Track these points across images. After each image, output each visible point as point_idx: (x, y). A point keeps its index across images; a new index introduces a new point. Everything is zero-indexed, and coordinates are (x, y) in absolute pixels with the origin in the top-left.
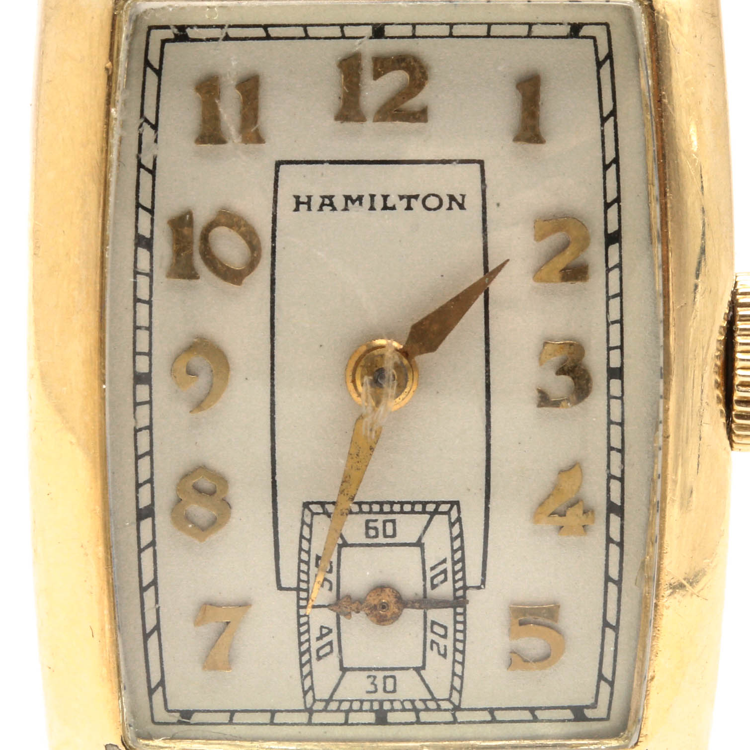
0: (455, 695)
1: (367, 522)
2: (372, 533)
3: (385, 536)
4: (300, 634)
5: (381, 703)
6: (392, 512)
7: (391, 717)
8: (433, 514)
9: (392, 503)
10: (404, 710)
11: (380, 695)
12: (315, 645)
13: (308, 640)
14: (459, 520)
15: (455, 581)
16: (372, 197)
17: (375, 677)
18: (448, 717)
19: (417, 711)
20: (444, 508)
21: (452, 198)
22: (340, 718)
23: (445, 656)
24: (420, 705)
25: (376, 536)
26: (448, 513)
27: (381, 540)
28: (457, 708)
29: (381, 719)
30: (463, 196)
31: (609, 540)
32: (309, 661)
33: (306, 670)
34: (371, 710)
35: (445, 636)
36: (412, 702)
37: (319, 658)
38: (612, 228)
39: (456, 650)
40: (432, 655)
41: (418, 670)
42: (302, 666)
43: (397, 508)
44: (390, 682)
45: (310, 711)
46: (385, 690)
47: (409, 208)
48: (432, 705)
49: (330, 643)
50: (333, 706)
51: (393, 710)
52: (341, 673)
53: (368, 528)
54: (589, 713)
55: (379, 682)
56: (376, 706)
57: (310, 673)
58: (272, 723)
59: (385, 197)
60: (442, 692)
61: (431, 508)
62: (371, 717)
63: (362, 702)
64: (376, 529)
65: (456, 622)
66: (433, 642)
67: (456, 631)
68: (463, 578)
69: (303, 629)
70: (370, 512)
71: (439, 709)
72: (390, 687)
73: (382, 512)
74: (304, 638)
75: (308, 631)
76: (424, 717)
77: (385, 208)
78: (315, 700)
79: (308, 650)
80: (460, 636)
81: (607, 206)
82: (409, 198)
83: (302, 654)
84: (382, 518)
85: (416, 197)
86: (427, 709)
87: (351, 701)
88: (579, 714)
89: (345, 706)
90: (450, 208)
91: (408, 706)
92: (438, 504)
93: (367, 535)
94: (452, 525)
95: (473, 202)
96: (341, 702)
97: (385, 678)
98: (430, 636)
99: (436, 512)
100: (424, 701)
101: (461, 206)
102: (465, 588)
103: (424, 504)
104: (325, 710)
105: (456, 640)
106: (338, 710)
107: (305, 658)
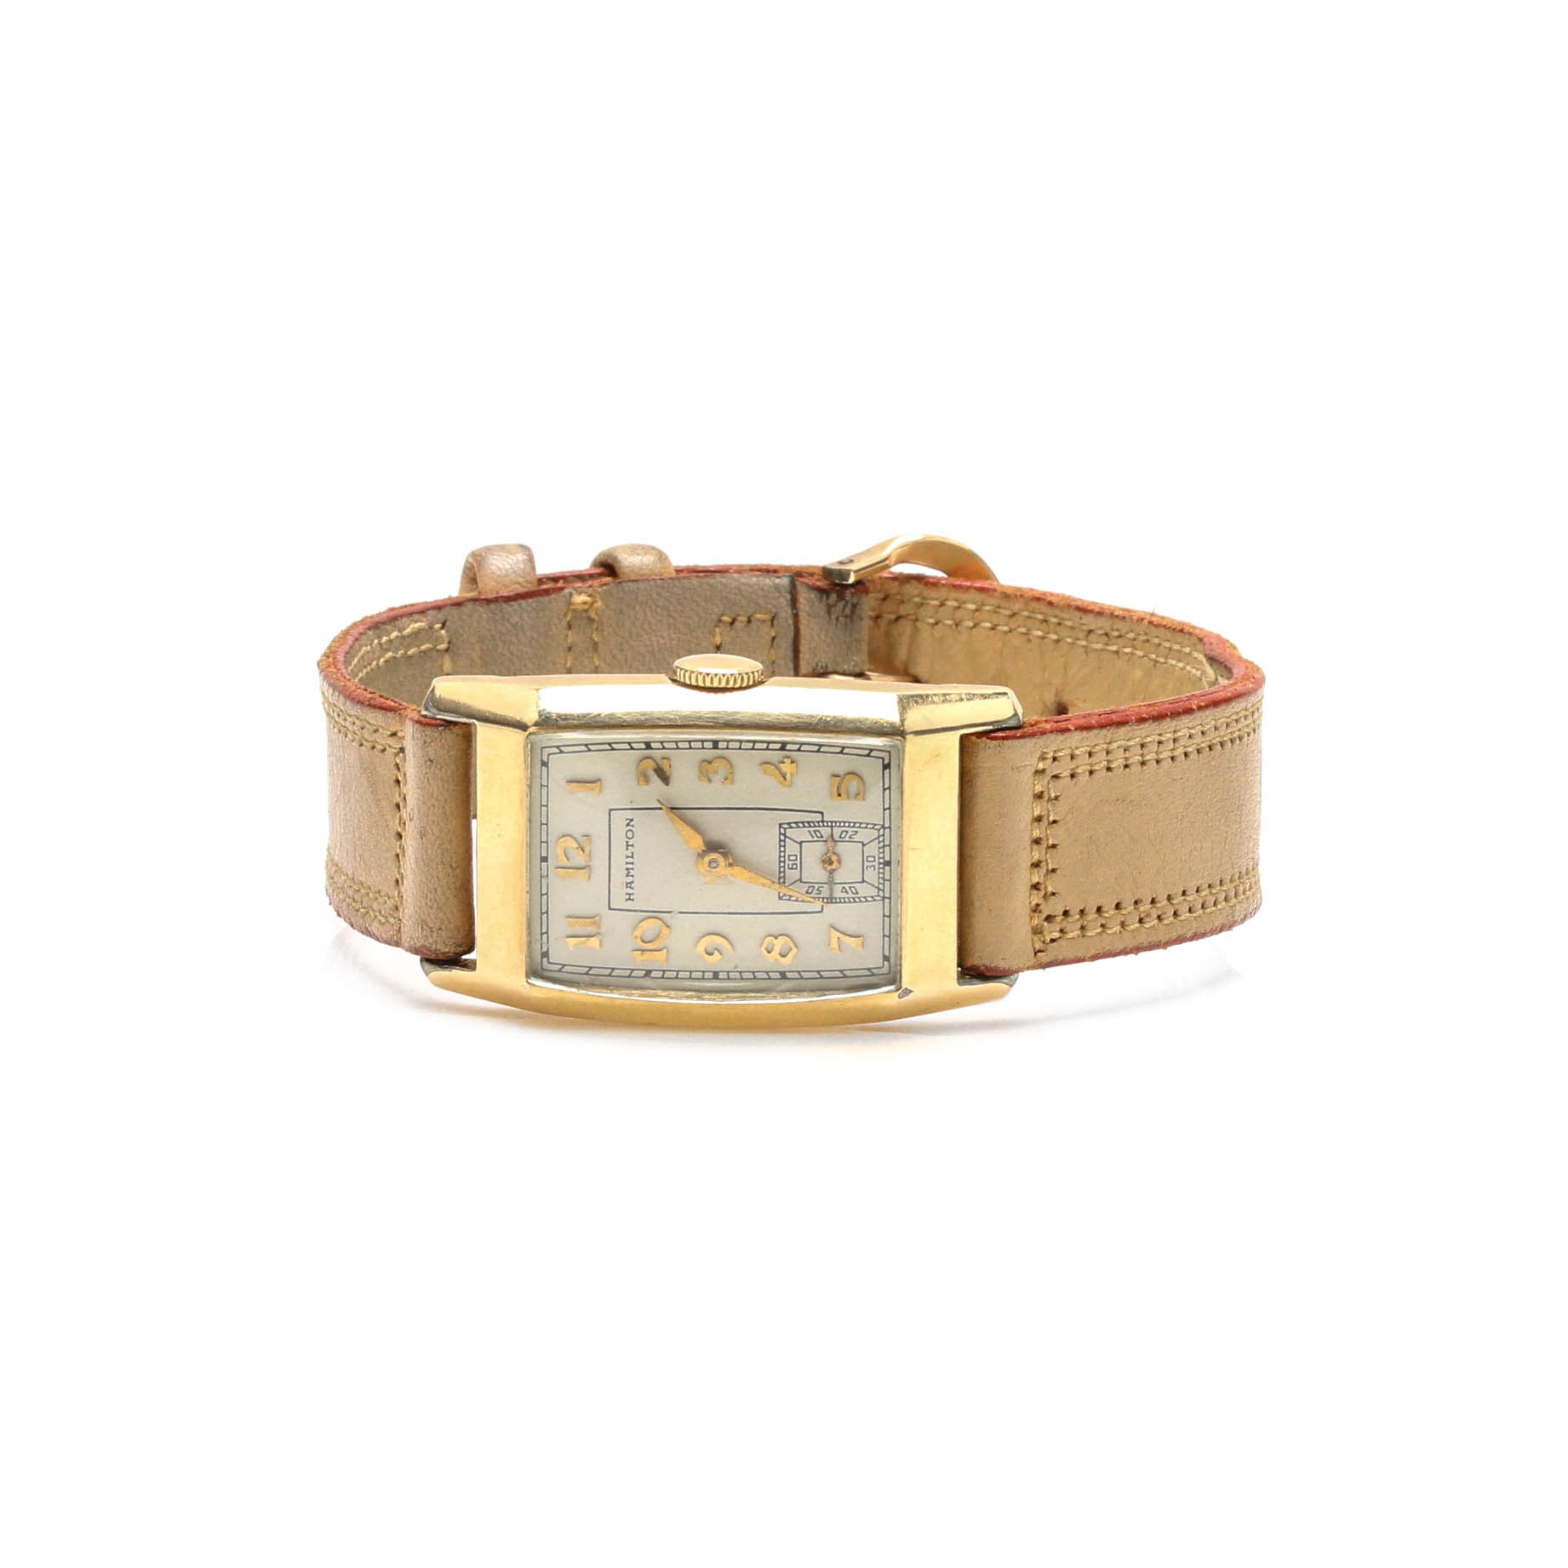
0: (876, 827)
1: (789, 868)
2: (794, 866)
3: (796, 860)
4: (845, 902)
5: (880, 863)
6: (784, 857)
7: (887, 859)
8: (786, 837)
9: (780, 856)
10: (884, 852)
11: (876, 864)
12: (851, 895)
13: (848, 898)
14: (789, 824)
15: (819, 826)
16: (627, 863)
17: (867, 867)
18: (888, 830)
19: (884, 846)
20: (782, 831)
21: (628, 825)
22: (887, 883)
23: (856, 832)
24: (881, 844)
25: (796, 864)
26: (785, 829)
27: (798, 862)
28: (883, 827)
29: (888, 863)
30: (627, 819)
31: (799, 750)
32: (859, 898)
33: (863, 899)
34: (883, 868)
35: (847, 832)
36: (879, 848)
37: (857, 893)
38: (643, 746)
39: (854, 826)
40: (856, 838)
41: (864, 845)
42: (861, 901)
43: (782, 854)
44: (870, 859)
45: (884, 898)
46: (874, 861)
47: (632, 846)
48: (881, 839)
49: (850, 888)
50: (881, 886)
51: (883, 858)
52: (864, 884)
53: (792, 868)
54: (886, 762)
55: (870, 864)
56: (882, 866)
57: (865, 897)
58: (890, 916)
59: (627, 857)
60: (875, 834)
61: (782, 838)
62: (887, 868)
63: (879, 873)
64: (793, 865)
65: (840, 826)
66: (850, 837)
67: (844, 826)
68: (818, 822)
69: (843, 901)
70: (784, 867)
71: (883, 835)
72: (872, 859)
73: (784, 862)
74: (847, 900)
75: (844, 898)
76: (887, 843)
77: (632, 857)
78: (879, 896)
79: (854, 898)
80: (847, 824)
81: (632, 748)
82: (628, 846)
83: (855, 902)
84: (787, 862)
85: (627, 842)
86: (883, 841)
87: (879, 878)
88: (886, 766)
89: (881, 881)
90: (633, 826)
91: (881, 850)
92: (780, 834)
93: (796, 869)
94: (791, 827)
95: (630, 814)
96: (879, 883)
97: (868, 861)
98: (847, 839)
99: (784, 835)
100: (879, 842)
101: (632, 820)
102: (823, 821)
103: (780, 841)
104: (883, 891)
105: (849, 826)
106: (883, 884)
107: (857, 900)
